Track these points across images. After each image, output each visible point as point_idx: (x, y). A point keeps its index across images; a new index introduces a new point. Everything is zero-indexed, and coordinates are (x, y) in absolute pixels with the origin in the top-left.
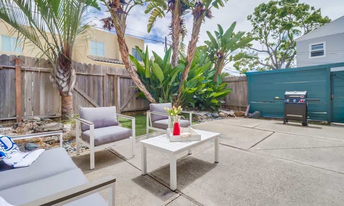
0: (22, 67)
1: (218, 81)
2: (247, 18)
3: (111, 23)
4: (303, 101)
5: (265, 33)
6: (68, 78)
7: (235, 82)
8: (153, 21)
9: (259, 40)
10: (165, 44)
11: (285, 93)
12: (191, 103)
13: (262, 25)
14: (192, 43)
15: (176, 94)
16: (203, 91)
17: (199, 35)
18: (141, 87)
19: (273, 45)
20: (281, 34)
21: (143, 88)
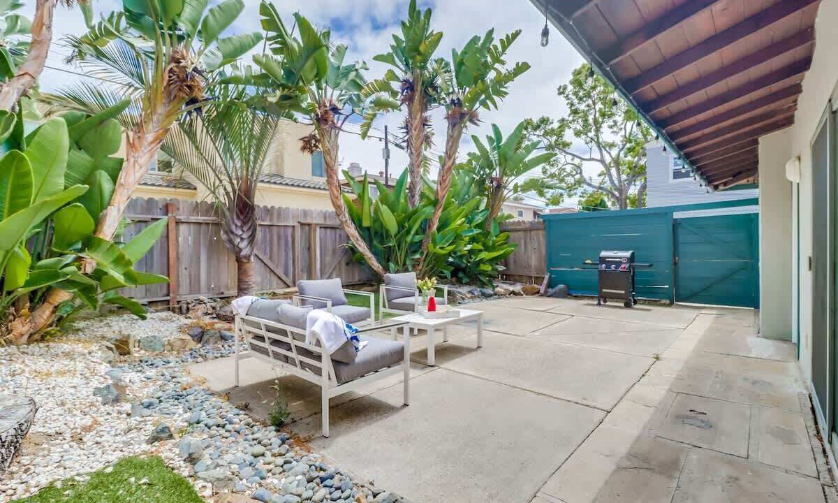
0: (177, 217)
1: (493, 228)
2: (557, 92)
3: (314, 142)
4: (625, 268)
5: (596, 121)
6: (250, 233)
7: (525, 230)
8: (372, 119)
9: (583, 137)
10: (383, 141)
11: (600, 252)
12: (444, 271)
13: (588, 106)
14: (446, 167)
15: (418, 256)
16: (466, 249)
17: (457, 154)
18: (360, 245)
19: (612, 145)
20: (628, 123)
21: (362, 247)
